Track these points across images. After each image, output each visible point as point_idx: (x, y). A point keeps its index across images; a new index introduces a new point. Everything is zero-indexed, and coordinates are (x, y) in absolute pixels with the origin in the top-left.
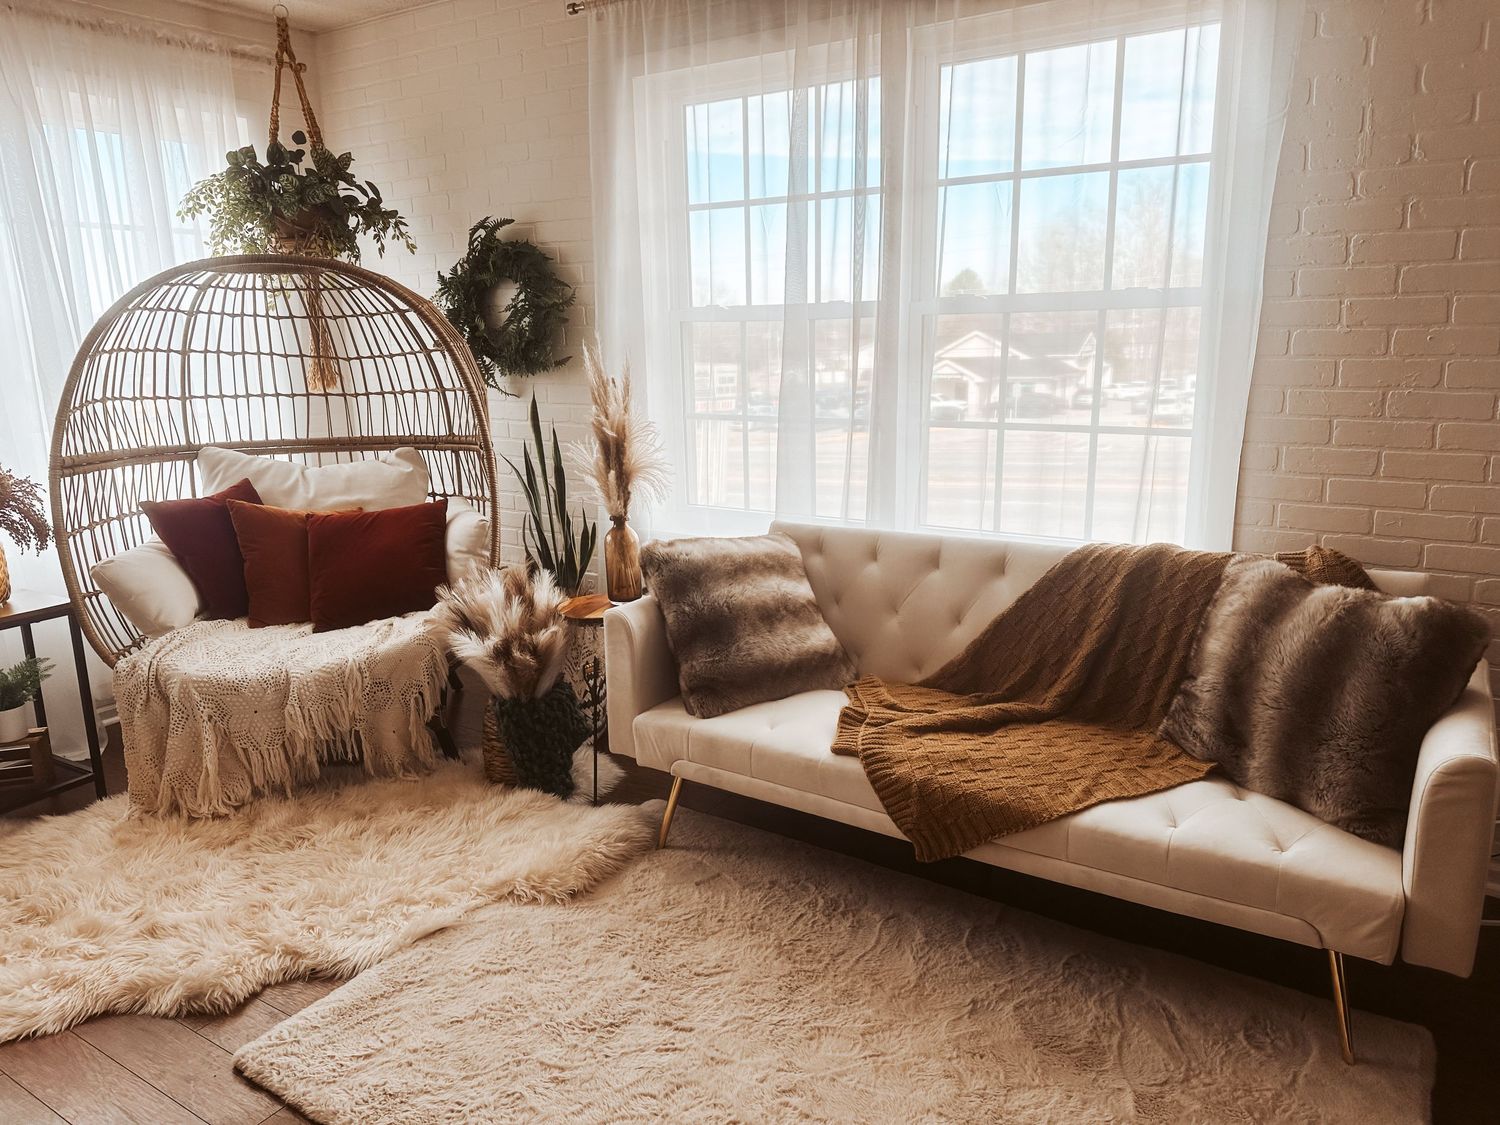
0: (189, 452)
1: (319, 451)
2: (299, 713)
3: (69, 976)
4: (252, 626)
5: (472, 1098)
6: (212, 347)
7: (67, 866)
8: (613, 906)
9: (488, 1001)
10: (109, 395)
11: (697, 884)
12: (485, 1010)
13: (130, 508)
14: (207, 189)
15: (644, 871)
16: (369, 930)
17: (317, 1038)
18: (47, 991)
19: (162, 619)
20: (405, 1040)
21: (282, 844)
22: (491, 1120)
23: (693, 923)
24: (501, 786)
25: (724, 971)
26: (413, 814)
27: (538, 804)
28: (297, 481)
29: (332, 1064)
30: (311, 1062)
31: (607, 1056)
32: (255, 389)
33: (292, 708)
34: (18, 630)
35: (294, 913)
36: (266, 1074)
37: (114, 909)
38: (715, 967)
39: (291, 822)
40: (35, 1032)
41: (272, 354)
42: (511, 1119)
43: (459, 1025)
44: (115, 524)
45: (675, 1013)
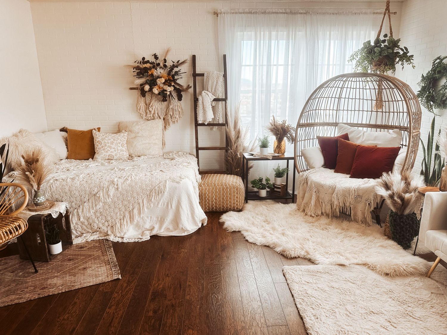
0: (336, 124)
1: (372, 128)
2: (336, 197)
3: (265, 235)
4: (335, 172)
5: (324, 305)
6: (347, 97)
7: (278, 214)
8: (397, 284)
9: (344, 287)
10: (317, 109)
11: (432, 293)
12: (341, 289)
13: (308, 138)
14: (356, 54)
15: (416, 280)
16: (327, 256)
17: (300, 273)
18: (261, 237)
19: (313, 165)
20: (318, 284)
21: (321, 228)
22: (324, 312)
23: (422, 302)
24: (387, 237)
25: (421, 320)
26: (357, 234)
27: (394, 247)
28: (361, 135)
29: (300, 280)
30: (296, 277)
31: (365, 318)
32: (357, 109)
33: (334, 195)
34: (286, 161)
35: (314, 244)
36: (286, 274)
37: (281, 227)
38: (418, 317)
39: (326, 224)
40: (255, 243)
41: (363, 99)
42: (329, 316)
43: (333, 288)
44: (311, 140)
45: (394, 320)
